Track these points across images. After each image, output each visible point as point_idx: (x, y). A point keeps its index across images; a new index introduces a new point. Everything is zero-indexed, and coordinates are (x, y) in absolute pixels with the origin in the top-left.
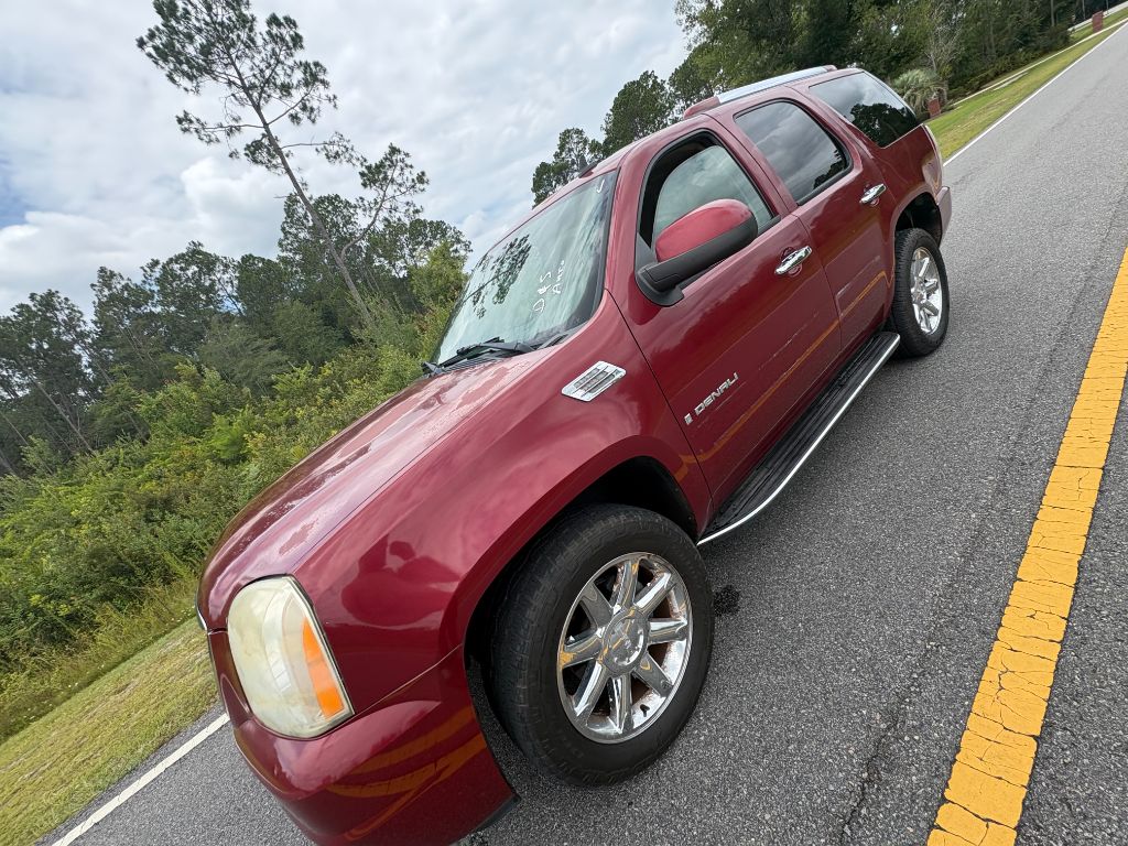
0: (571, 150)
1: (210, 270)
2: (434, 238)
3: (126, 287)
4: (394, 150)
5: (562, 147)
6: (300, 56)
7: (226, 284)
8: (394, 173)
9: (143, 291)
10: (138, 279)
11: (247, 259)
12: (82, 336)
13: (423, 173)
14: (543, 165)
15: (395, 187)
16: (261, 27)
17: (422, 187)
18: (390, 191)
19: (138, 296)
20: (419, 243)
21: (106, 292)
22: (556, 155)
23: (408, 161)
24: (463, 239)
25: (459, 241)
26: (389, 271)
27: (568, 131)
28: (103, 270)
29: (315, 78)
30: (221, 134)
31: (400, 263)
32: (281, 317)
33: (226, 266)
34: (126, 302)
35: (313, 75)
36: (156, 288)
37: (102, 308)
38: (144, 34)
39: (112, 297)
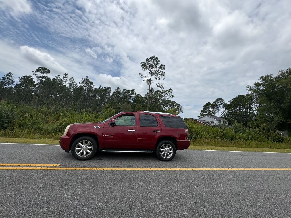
0: (218, 102)
1: (133, 94)
2: (176, 106)
3: (119, 91)
4: (171, 89)
5: (216, 101)
6: (163, 70)
7: (133, 97)
8: (169, 93)
9: (121, 93)
10: (122, 91)
11: (139, 95)
12: (109, 95)
13: (174, 95)
14: (209, 103)
15: (167, 95)
16: (159, 65)
17: (172, 97)
18: (166, 95)
19: (120, 93)
20: (172, 106)
21: (117, 91)
22: (214, 102)
23: (172, 92)
24: (182, 109)
25: (181, 109)
26: (163, 108)
27: (220, 99)
28: (118, 87)
29: (163, 75)
30: (144, 77)
31: (165, 108)
32: (137, 107)
33: (135, 94)
34: (118, 93)
35: (163, 74)
36: (123, 93)
37: (115, 92)
38: (142, 62)
39: (116, 92)
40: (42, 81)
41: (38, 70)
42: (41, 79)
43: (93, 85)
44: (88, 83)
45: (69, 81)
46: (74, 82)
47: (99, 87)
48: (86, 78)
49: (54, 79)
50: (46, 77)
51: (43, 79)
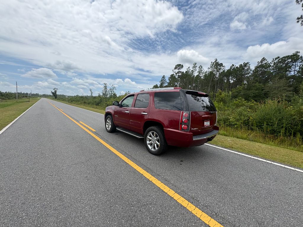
28: (264, 58)
40: (179, 76)
41: (175, 68)
42: (178, 75)
43: (223, 66)
44: (217, 66)
45: (198, 70)
46: (202, 69)
47: (231, 66)
48: (215, 62)
49: (186, 72)
50: (181, 72)
51: (179, 74)
